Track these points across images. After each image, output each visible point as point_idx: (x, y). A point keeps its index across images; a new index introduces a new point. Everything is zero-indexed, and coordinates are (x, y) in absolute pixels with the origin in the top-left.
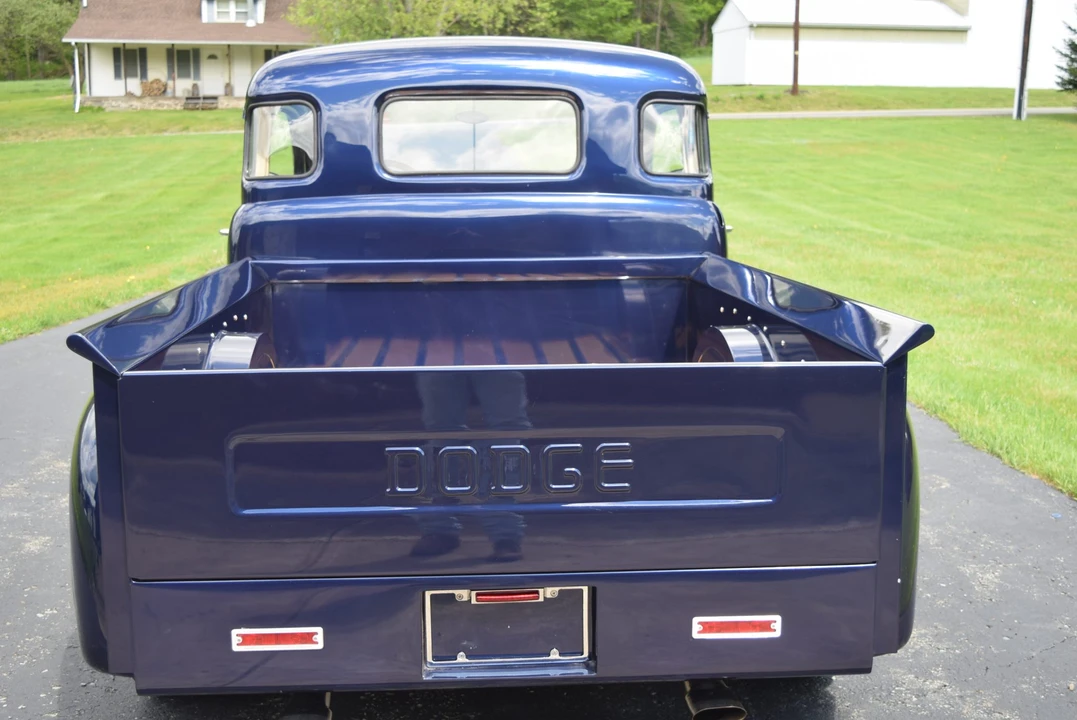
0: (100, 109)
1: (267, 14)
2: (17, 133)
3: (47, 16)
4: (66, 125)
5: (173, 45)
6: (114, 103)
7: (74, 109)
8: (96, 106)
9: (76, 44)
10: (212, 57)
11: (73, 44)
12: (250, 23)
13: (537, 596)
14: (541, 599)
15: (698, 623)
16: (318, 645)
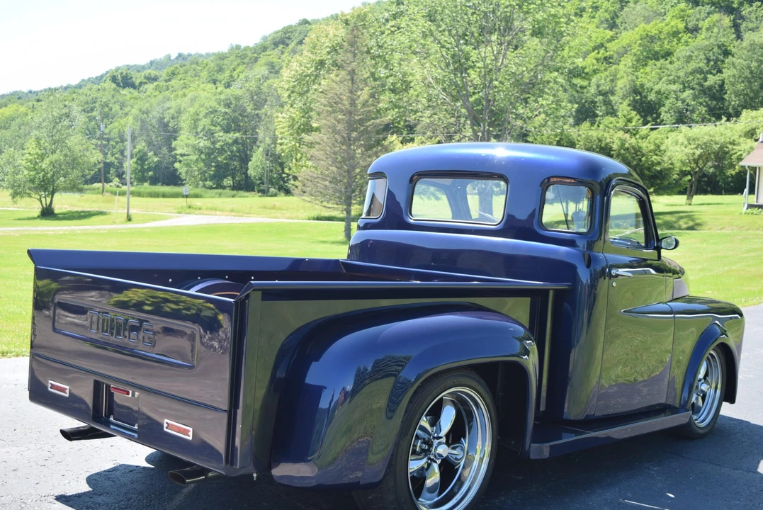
9: (749, 167)
11: (746, 167)
13: (128, 393)
14: (130, 396)
15: (166, 422)
16: (67, 395)
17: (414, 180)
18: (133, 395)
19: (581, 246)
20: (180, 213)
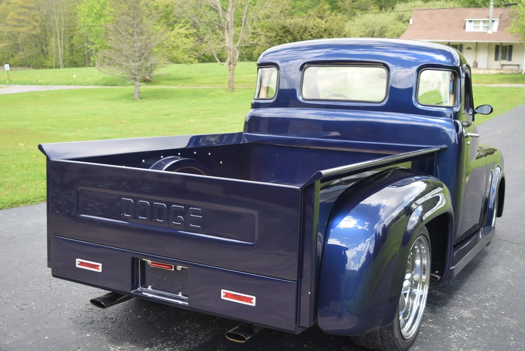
1: (500, 27)
5: (449, 42)
10: (469, 48)
12: (490, 32)
13: (171, 268)
14: (173, 270)
15: (223, 292)
16: (100, 271)
17: (302, 68)
19: (449, 116)
20: (4, 84)
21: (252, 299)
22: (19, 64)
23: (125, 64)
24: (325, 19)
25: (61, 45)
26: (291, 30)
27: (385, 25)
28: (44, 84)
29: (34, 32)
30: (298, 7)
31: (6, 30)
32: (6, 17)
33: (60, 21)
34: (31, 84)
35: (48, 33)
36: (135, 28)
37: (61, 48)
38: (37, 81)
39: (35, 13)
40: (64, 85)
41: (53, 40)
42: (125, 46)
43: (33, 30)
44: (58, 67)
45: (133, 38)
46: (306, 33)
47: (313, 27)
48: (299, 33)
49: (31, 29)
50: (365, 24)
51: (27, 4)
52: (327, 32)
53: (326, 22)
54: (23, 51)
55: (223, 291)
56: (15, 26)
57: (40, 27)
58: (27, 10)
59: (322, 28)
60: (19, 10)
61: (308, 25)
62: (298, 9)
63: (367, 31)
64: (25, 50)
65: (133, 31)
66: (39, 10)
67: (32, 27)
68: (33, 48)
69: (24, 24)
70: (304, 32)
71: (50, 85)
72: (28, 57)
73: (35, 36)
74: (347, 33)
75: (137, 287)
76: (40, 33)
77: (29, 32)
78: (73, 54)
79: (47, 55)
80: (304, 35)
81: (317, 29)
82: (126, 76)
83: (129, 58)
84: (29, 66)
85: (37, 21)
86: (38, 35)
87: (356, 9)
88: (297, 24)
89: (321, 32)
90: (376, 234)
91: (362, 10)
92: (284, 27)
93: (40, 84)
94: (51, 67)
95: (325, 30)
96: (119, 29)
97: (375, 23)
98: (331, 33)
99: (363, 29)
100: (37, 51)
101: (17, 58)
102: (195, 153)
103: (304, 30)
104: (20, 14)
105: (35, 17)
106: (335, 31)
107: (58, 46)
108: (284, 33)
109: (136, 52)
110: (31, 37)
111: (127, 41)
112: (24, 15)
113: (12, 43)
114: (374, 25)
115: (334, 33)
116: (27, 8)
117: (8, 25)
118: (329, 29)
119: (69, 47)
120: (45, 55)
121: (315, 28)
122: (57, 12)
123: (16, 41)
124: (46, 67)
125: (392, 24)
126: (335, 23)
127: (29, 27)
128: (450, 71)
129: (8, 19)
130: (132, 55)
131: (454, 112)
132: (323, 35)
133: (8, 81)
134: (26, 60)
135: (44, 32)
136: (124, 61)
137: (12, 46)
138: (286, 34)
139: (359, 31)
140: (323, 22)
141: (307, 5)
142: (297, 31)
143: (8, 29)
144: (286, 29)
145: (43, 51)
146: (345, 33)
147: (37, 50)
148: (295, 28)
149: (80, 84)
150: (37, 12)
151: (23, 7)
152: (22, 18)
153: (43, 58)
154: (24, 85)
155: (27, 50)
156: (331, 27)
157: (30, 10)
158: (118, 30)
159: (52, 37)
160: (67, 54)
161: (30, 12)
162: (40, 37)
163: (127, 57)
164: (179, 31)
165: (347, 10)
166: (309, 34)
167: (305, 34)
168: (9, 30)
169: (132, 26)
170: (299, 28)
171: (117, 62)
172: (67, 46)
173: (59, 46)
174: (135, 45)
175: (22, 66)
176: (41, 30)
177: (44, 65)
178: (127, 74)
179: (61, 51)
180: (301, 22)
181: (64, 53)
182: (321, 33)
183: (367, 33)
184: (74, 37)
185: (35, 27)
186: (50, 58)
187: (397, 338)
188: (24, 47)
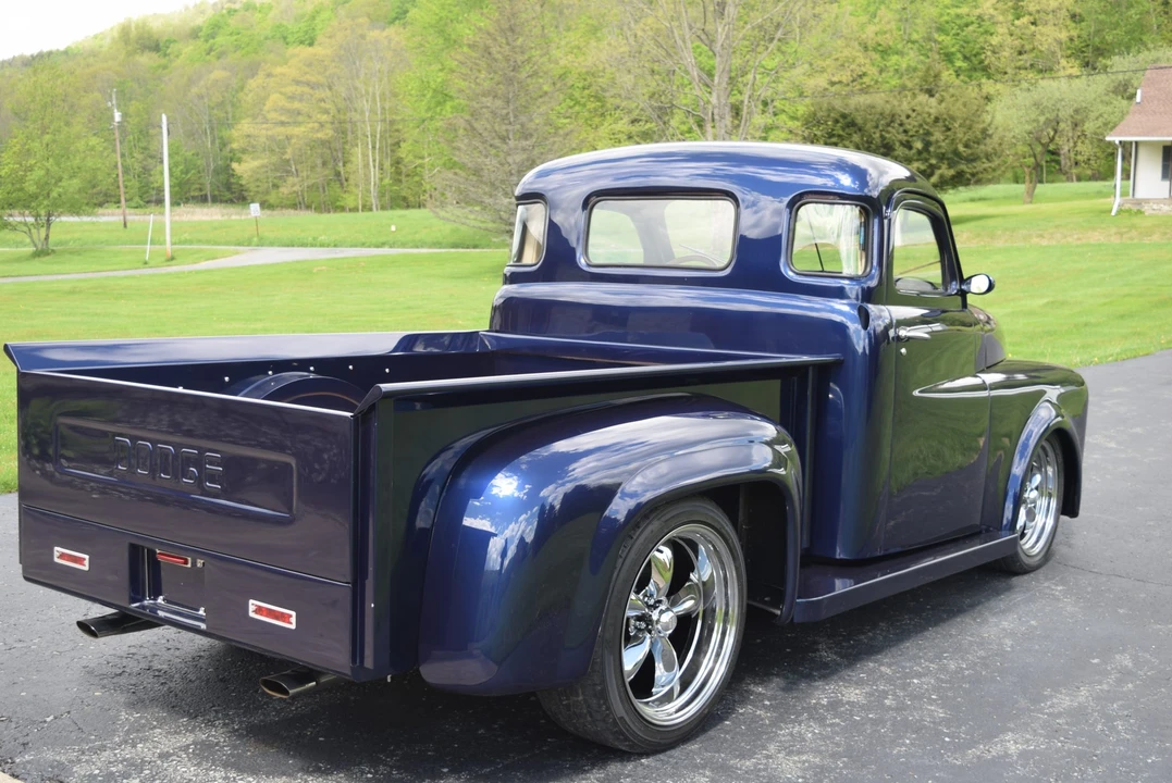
0: (1139, 212)
2: (1041, 236)
3: (1113, 113)
4: (1094, 229)
6: (1155, 207)
7: (1111, 211)
8: (1135, 209)
9: (1120, 142)
11: (1117, 142)
13: (186, 563)
14: (189, 565)
15: (253, 604)
16: (86, 568)
17: (588, 203)
18: (194, 564)
19: (853, 295)
20: (249, 245)
21: (291, 616)
22: (288, 203)
23: (487, 200)
24: (937, 95)
25: (374, 161)
26: (859, 121)
27: (1084, 105)
28: (328, 246)
29: (320, 135)
30: (891, 69)
31: (264, 132)
32: (264, 105)
33: (373, 111)
34: (302, 246)
35: (350, 137)
36: (510, 123)
37: (374, 167)
38: (314, 239)
39: (323, 95)
40: (369, 247)
41: (358, 151)
42: (490, 163)
43: (318, 131)
44: (367, 208)
45: (506, 143)
46: (893, 127)
47: (910, 112)
48: (877, 127)
49: (313, 128)
50: (1036, 104)
51: (308, 77)
52: (940, 124)
53: (941, 101)
54: (298, 176)
55: (251, 601)
56: (283, 123)
57: (332, 123)
58: (306, 89)
59: (930, 115)
60: (290, 89)
61: (898, 110)
62: (891, 74)
63: (1042, 119)
64: (301, 174)
65: (507, 130)
66: (330, 88)
67: (316, 125)
68: (319, 169)
69: (300, 118)
70: (888, 125)
71: (341, 246)
72: (308, 187)
73: (324, 143)
74: (989, 125)
75: (143, 599)
76: (332, 136)
77: (311, 135)
78: (400, 181)
79: (345, 184)
80: (888, 132)
81: (919, 118)
82: (491, 225)
83: (497, 188)
84: (308, 207)
85: (326, 112)
86: (329, 142)
87: (1026, 69)
88: (873, 107)
89: (927, 124)
90: (543, 507)
91: (1041, 71)
92: (844, 116)
93: (322, 245)
94: (355, 210)
95: (937, 120)
96: (476, 125)
97: (1062, 100)
98: (950, 126)
99: (1033, 116)
100: (326, 176)
101: (284, 190)
102: (351, 367)
103: (889, 120)
104: (292, 98)
105: (323, 104)
106: (959, 122)
107: (368, 164)
108: (843, 129)
109: (512, 174)
110: (315, 145)
111: (493, 151)
112: (301, 100)
113: (274, 159)
114: (1058, 106)
115: (956, 125)
116: (308, 84)
117: (266, 121)
118: (945, 116)
119: (392, 165)
120: (342, 184)
121: (914, 115)
122: (367, 93)
123: (283, 154)
124: (343, 209)
125: (1102, 102)
126: (959, 104)
127: (311, 125)
128: (857, 205)
129: (266, 108)
130: (503, 182)
131: (863, 289)
132: (932, 130)
133: (255, 239)
134: (303, 195)
135: (340, 135)
136: (485, 193)
137: (274, 165)
138: (847, 130)
139: (1023, 120)
140: (933, 101)
141: (913, 64)
142: (874, 124)
143: (267, 129)
144: (849, 119)
145: (338, 174)
146: (985, 125)
147: (327, 172)
148: (868, 117)
149: (403, 245)
150: (326, 94)
151: (298, 83)
152: (297, 105)
153: (338, 190)
154: (288, 246)
155: (305, 174)
156: (951, 113)
157: (312, 88)
158: (474, 129)
159: (357, 145)
160: (387, 181)
161: (311, 92)
162: (332, 145)
163: (493, 184)
164: (613, 126)
165: (1006, 73)
166: (901, 129)
167: (890, 129)
168: (270, 133)
169: (505, 118)
170: (877, 116)
171: (472, 196)
172: (387, 164)
173: (371, 164)
174: (510, 160)
175: (294, 206)
176: (336, 130)
177: (338, 203)
178: (494, 222)
179: (374, 173)
180: (881, 102)
181: (381, 179)
182: (926, 127)
183: (1041, 123)
184: (402, 144)
185: (322, 125)
186: (352, 188)
187: (622, 718)
188: (299, 167)
